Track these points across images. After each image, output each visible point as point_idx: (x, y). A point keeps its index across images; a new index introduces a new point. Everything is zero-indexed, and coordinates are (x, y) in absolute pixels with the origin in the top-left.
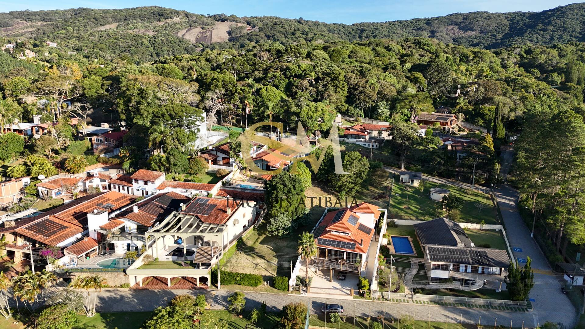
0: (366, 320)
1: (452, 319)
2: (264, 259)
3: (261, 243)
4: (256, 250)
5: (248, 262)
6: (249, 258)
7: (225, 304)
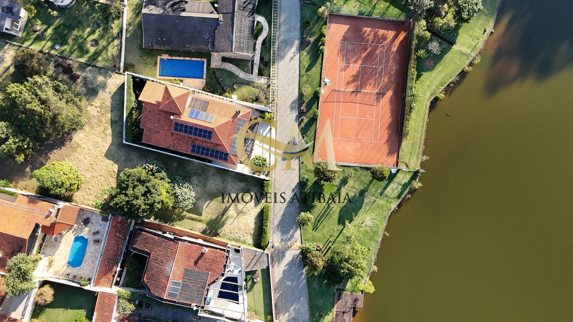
0: (302, 120)
1: (295, 56)
2: (229, 207)
3: (201, 215)
4: (214, 217)
5: (236, 222)
6: (229, 222)
7: (292, 231)
